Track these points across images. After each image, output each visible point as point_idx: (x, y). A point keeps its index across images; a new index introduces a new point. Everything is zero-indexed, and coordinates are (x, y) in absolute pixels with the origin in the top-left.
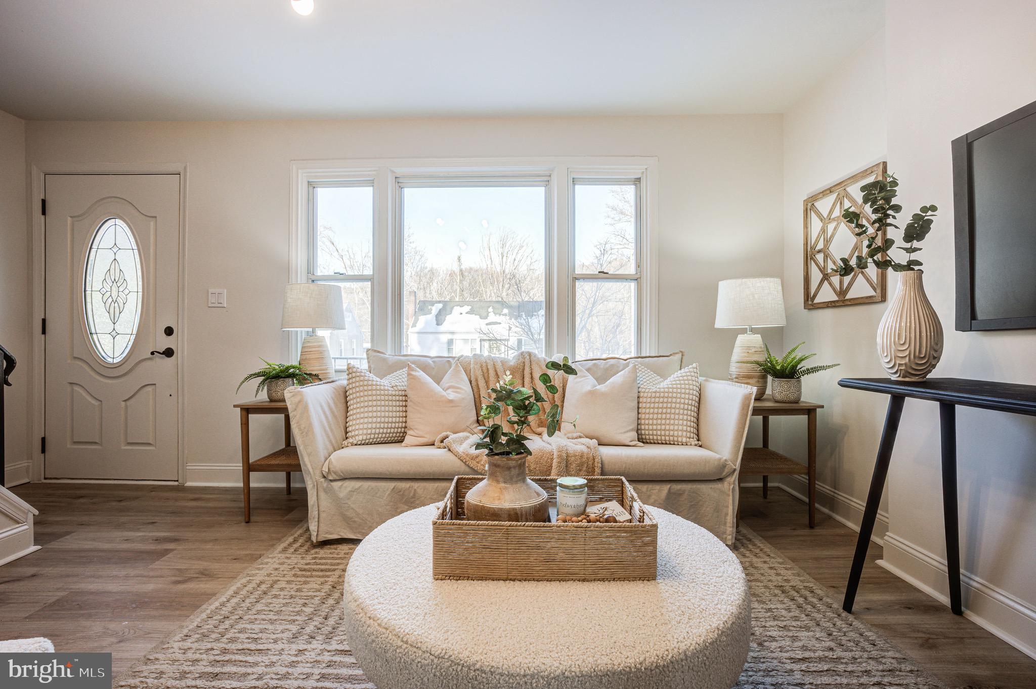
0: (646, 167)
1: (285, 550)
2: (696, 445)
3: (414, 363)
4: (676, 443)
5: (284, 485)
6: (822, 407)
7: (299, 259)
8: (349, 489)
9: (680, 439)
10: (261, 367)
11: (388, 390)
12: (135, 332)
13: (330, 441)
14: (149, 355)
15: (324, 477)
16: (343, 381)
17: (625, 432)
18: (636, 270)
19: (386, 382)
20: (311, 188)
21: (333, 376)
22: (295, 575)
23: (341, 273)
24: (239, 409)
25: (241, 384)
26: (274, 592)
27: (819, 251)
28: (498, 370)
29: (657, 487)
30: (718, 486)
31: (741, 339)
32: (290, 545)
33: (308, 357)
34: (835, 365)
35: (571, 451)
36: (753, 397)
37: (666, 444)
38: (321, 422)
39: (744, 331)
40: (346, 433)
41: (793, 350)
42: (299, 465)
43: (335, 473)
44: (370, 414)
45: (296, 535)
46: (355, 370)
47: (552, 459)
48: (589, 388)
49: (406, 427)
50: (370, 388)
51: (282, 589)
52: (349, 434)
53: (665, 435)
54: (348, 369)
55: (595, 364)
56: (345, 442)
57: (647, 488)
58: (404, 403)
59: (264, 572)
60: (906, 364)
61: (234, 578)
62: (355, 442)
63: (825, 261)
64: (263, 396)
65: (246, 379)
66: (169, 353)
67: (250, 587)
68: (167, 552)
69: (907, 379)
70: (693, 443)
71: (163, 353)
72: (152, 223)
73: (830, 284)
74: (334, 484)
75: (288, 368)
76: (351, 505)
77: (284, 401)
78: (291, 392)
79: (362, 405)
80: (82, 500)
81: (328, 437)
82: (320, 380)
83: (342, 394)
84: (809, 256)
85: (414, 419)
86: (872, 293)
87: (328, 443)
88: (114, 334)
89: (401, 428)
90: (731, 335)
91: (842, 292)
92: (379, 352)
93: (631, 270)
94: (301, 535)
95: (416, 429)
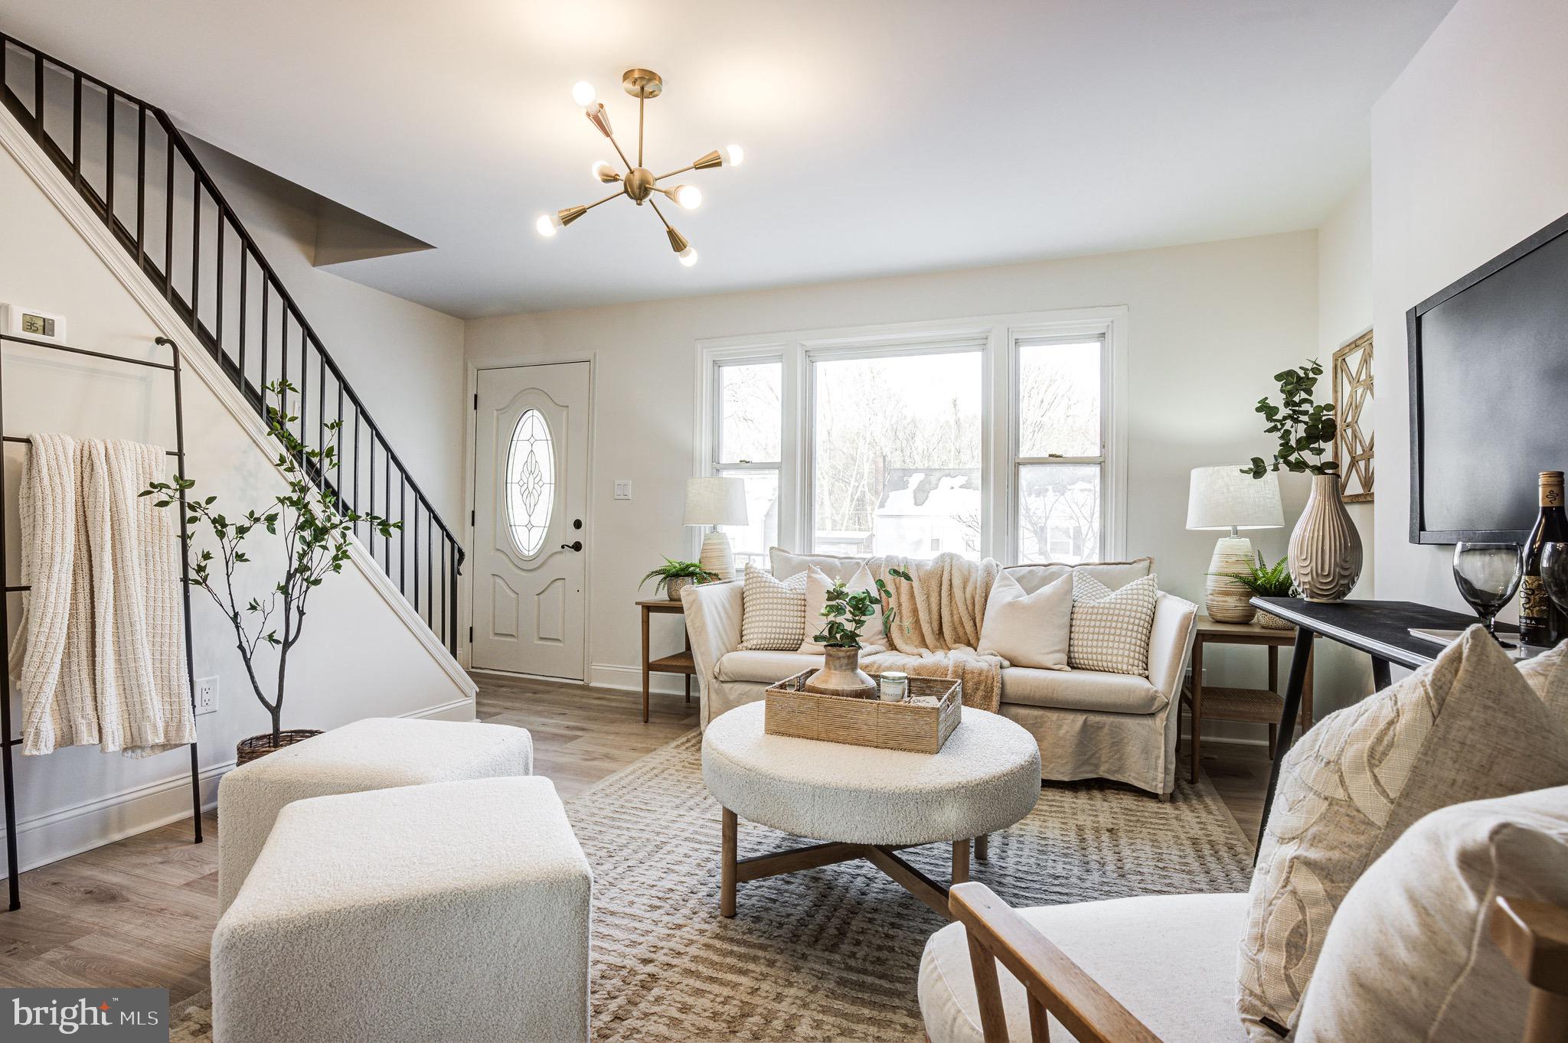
0: (1111, 319)
1: (677, 747)
2: (1140, 675)
3: (816, 564)
4: (1116, 671)
5: (683, 693)
7: (703, 446)
8: (739, 692)
9: (1120, 667)
10: (663, 564)
11: (786, 593)
12: (547, 525)
13: (724, 643)
14: (560, 549)
15: (716, 678)
16: (740, 582)
17: (1048, 653)
18: (1101, 451)
19: (785, 585)
20: (716, 368)
21: (733, 575)
22: (683, 767)
23: (746, 461)
24: (640, 607)
25: (643, 581)
26: (665, 775)
27: (1348, 425)
29: (1070, 717)
30: (1149, 722)
31: (1222, 545)
32: (683, 744)
33: (708, 555)
35: (968, 667)
38: (715, 622)
40: (742, 636)
42: (694, 667)
43: (726, 674)
44: (766, 618)
45: (689, 737)
46: (752, 570)
48: (1009, 599)
49: (803, 634)
50: (766, 590)
51: (671, 775)
52: (744, 638)
54: (746, 569)
55: (1031, 572)
56: (740, 646)
57: (1058, 717)
58: (803, 608)
59: (658, 761)
60: (1309, 583)
61: (632, 762)
62: (750, 646)
64: (663, 596)
65: (648, 576)
66: (577, 547)
67: (644, 770)
68: (576, 737)
70: (1136, 672)
71: (573, 547)
72: (565, 413)
73: (1358, 471)
74: (724, 685)
75: (688, 567)
77: (680, 600)
78: (687, 591)
79: (758, 607)
80: (504, 689)
81: (722, 639)
82: (720, 579)
83: (739, 596)
85: (812, 625)
87: (720, 644)
88: (530, 526)
89: (799, 634)
90: (1209, 539)
92: (783, 551)
93: (1095, 452)
94: (694, 737)
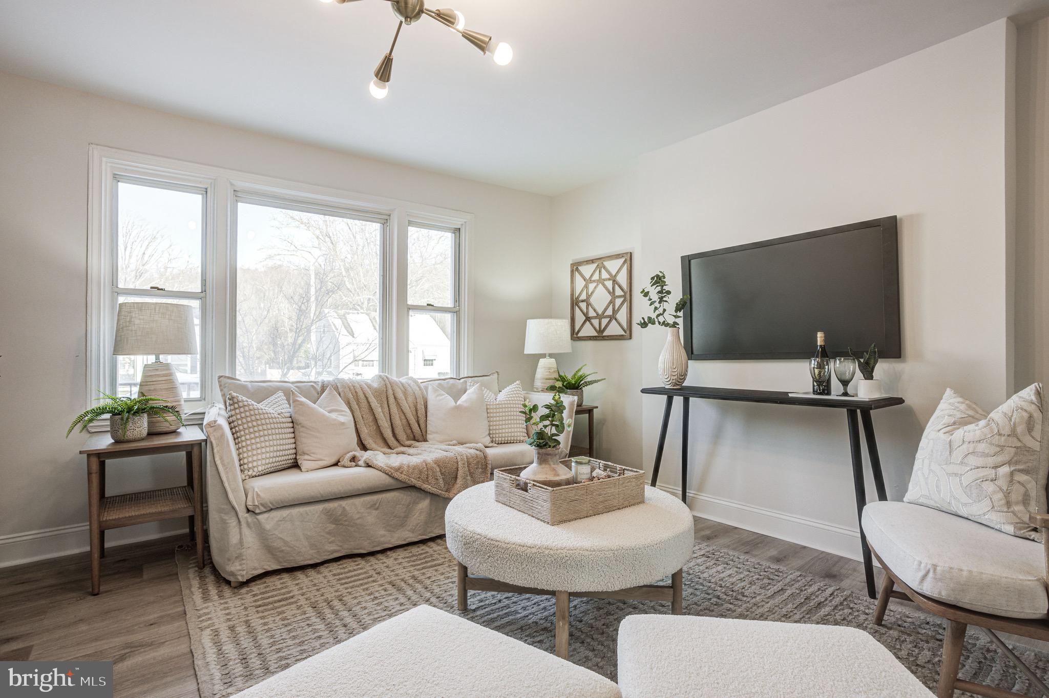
0: (465, 220)
4: (515, 442)
6: (597, 407)
8: (277, 519)
15: (250, 512)
18: (454, 305)
20: (114, 182)
23: (160, 287)
24: (82, 455)
27: (583, 301)
28: (366, 392)
31: (542, 362)
34: (603, 379)
36: (576, 403)
37: (507, 443)
39: (543, 356)
40: (241, 465)
41: (579, 370)
47: (457, 463)
52: (244, 467)
53: (511, 437)
54: (232, 398)
55: (439, 384)
56: (243, 476)
62: (254, 474)
63: (587, 308)
69: (675, 387)
73: (592, 325)
74: (261, 517)
76: (279, 535)
84: (575, 302)
85: (307, 443)
86: (623, 333)
89: (293, 455)
91: (601, 331)
93: (449, 304)
95: (313, 453)
